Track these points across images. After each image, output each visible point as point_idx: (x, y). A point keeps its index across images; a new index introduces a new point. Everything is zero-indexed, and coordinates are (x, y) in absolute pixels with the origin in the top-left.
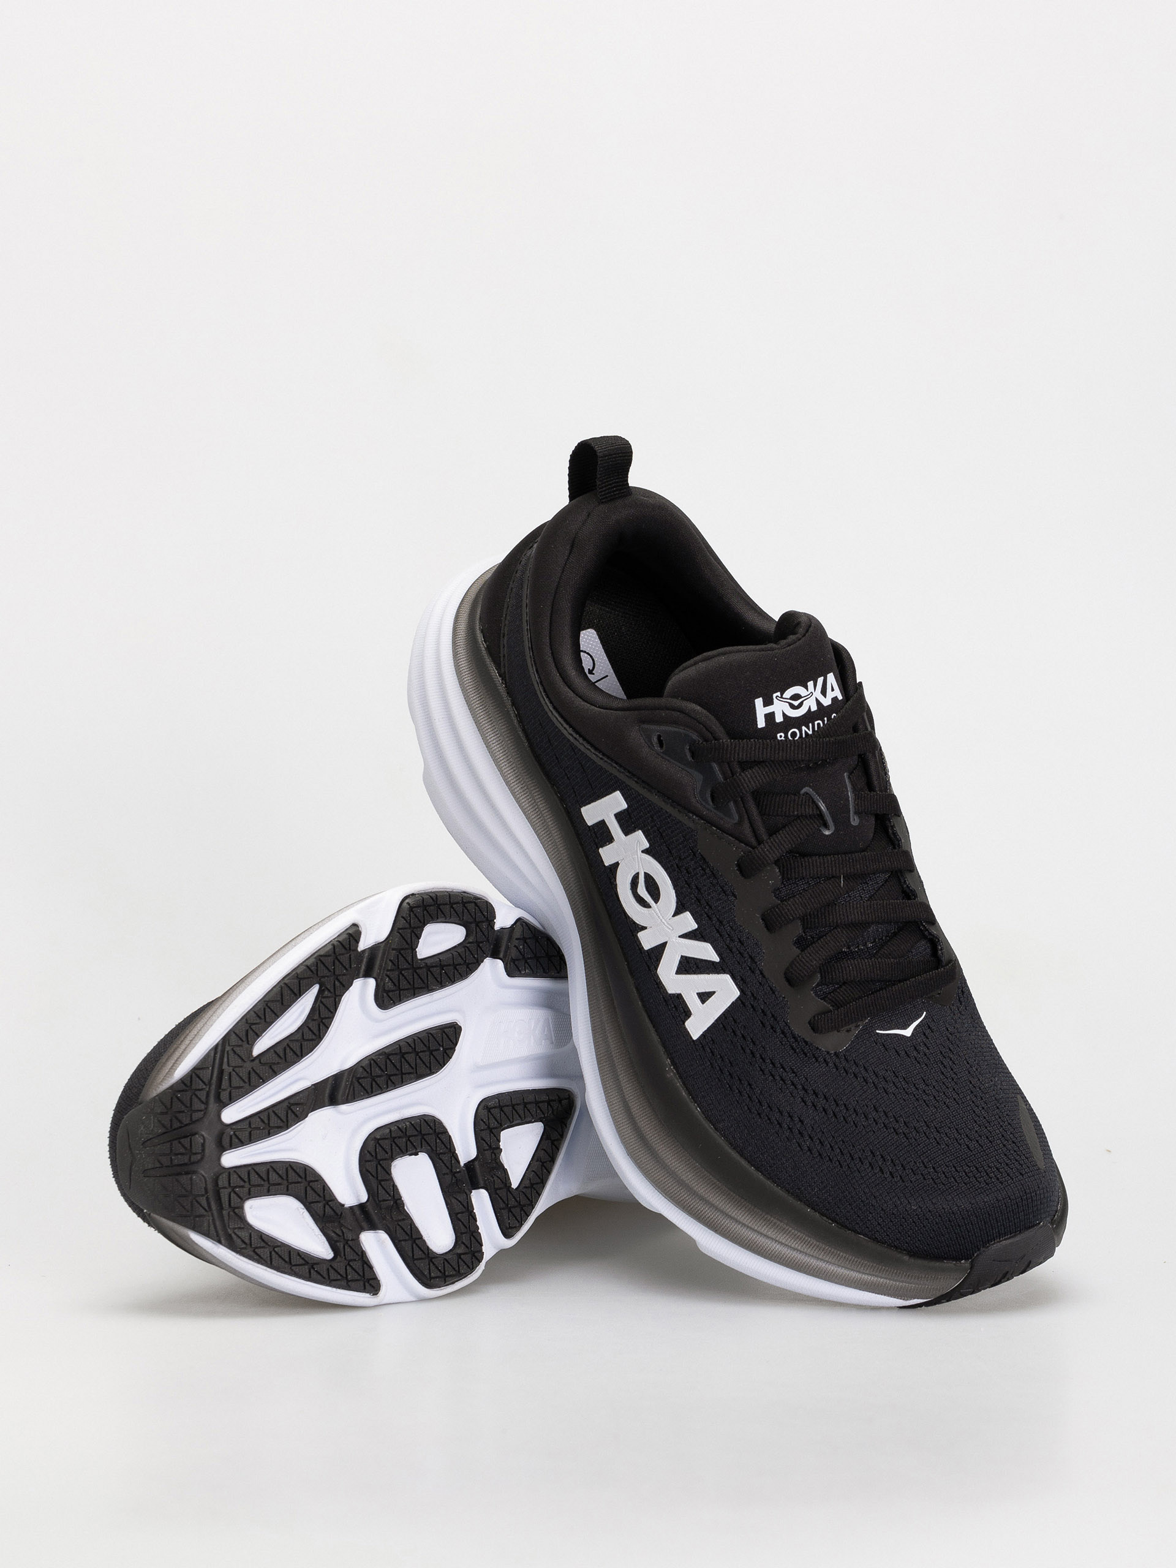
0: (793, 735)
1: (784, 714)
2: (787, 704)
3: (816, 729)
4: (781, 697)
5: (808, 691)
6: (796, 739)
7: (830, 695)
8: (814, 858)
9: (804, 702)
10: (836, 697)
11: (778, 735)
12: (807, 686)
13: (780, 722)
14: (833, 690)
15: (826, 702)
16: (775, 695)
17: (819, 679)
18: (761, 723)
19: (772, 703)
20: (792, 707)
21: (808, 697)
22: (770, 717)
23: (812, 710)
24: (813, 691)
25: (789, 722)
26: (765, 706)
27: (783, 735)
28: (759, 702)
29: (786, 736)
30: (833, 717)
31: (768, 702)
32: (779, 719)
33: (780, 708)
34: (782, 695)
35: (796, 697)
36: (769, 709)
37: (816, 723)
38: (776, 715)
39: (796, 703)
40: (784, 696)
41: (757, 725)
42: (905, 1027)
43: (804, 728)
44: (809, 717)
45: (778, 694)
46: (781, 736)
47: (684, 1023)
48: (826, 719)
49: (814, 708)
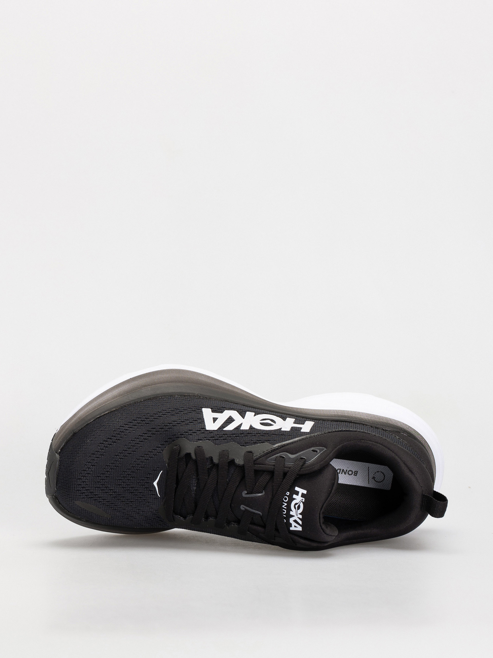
0: (286, 499)
1: (295, 499)
2: (298, 503)
3: (283, 510)
4: (302, 501)
5: (299, 514)
6: (284, 499)
7: (294, 524)
8: (238, 483)
9: (295, 510)
10: (292, 527)
11: (289, 493)
12: (301, 515)
13: (293, 496)
14: (295, 527)
15: (291, 520)
16: (304, 499)
17: (301, 522)
18: (297, 489)
19: (302, 496)
20: (296, 504)
21: (296, 512)
22: (297, 493)
23: (291, 512)
24: (297, 516)
25: (291, 499)
26: (302, 493)
27: (288, 495)
28: (305, 492)
29: (287, 495)
30: (285, 520)
31: (303, 495)
32: (295, 496)
33: (298, 499)
34: (303, 502)
35: (299, 507)
36: (300, 494)
37: (285, 511)
38: (297, 496)
39: (297, 506)
40: (302, 502)
41: (297, 487)
42: (158, 484)
43: (286, 504)
44: (289, 509)
45: (303, 501)
46: (288, 493)
47: (211, 408)
48: (285, 516)
49: (291, 513)
